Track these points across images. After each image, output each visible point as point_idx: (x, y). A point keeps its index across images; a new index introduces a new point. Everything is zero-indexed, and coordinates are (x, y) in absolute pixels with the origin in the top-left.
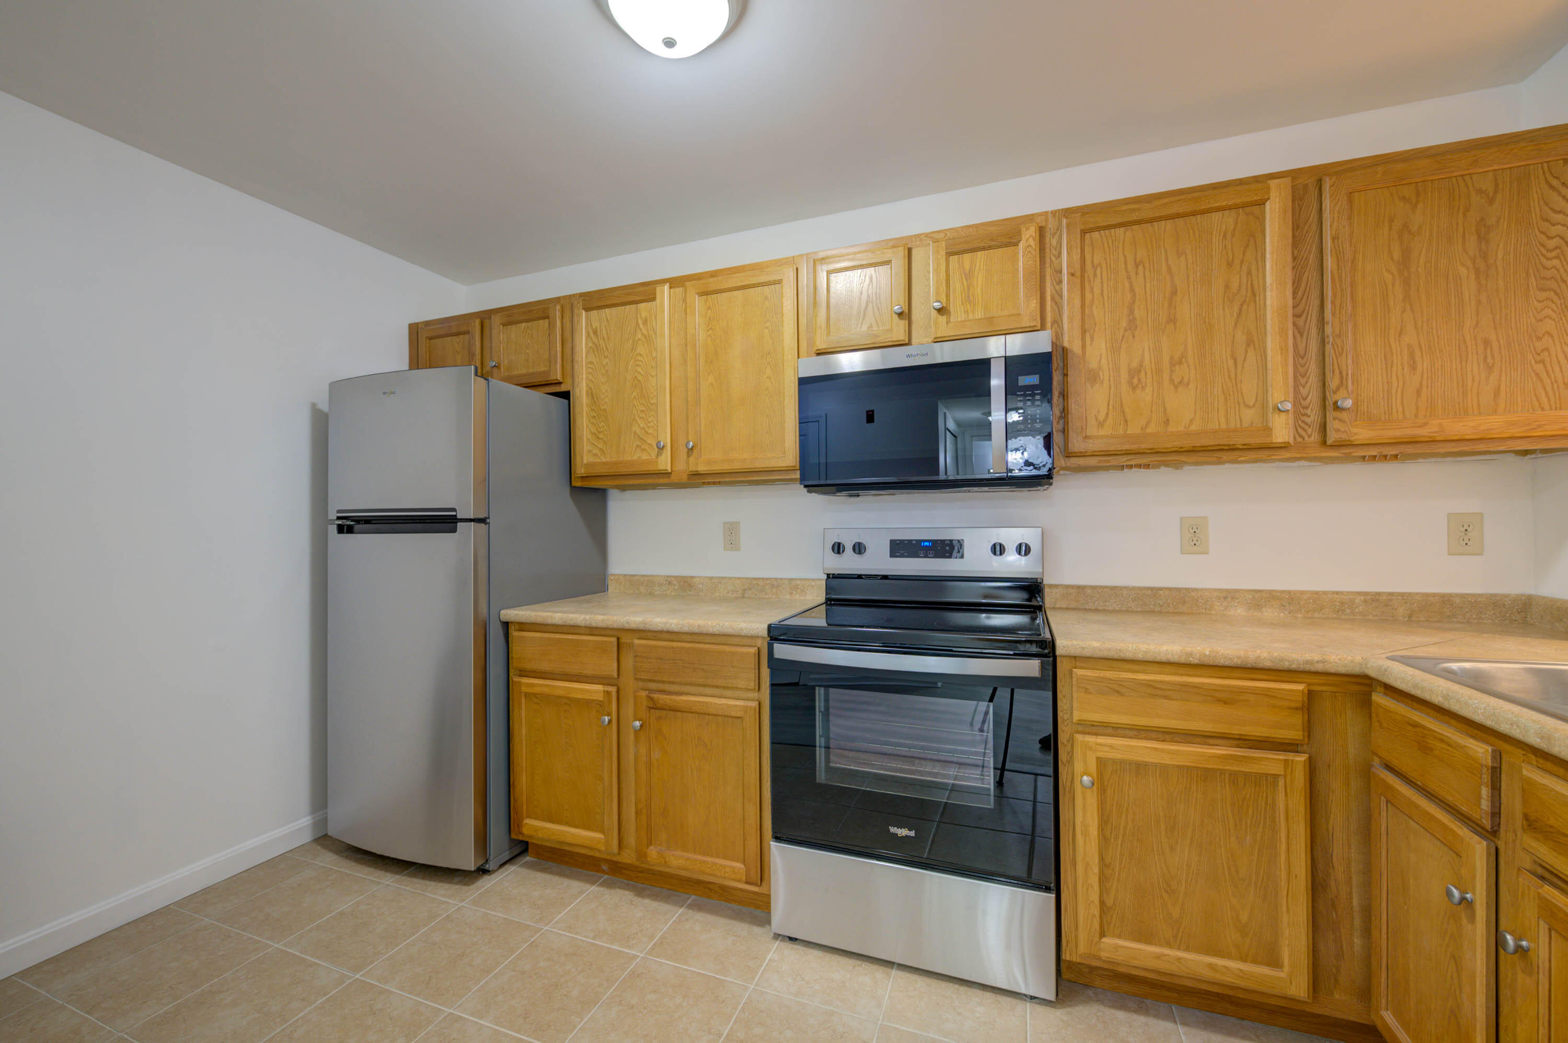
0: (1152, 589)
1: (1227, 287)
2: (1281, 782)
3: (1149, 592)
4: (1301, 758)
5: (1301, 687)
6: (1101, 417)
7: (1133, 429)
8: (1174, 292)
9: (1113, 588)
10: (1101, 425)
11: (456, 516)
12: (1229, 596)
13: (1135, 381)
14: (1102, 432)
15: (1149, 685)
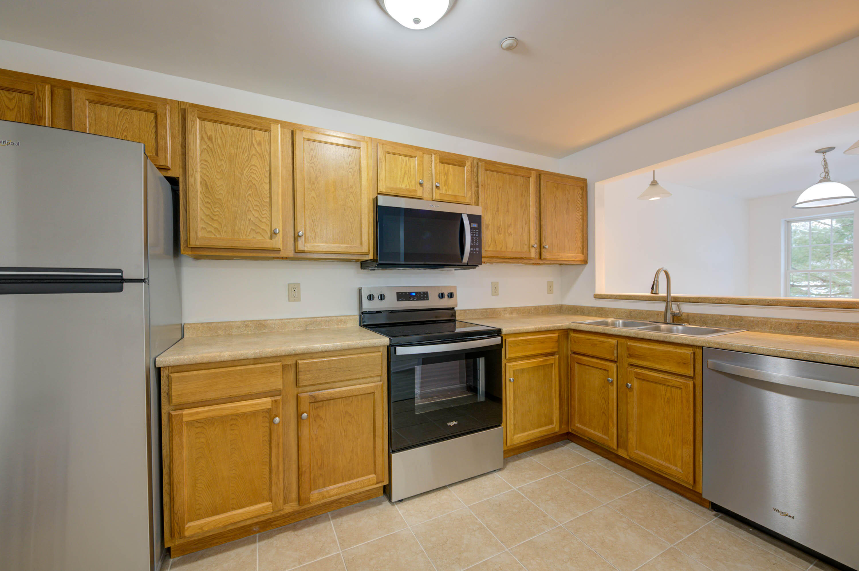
0: (485, 309)
1: (521, 203)
2: (553, 366)
3: (485, 310)
4: (557, 357)
5: (557, 335)
6: (489, 243)
7: (498, 249)
8: (509, 201)
9: (474, 310)
10: (489, 246)
11: (122, 276)
12: (505, 309)
13: (499, 231)
14: (490, 249)
15: (526, 340)
